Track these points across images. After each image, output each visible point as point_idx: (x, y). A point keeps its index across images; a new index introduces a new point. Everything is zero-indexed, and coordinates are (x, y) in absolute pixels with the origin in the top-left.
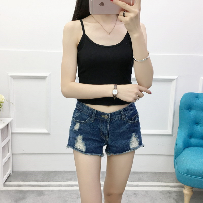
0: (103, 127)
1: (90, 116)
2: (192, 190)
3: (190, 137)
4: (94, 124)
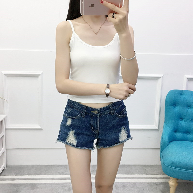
0: (93, 121)
1: (81, 112)
2: (177, 182)
3: (175, 131)
4: (84, 119)
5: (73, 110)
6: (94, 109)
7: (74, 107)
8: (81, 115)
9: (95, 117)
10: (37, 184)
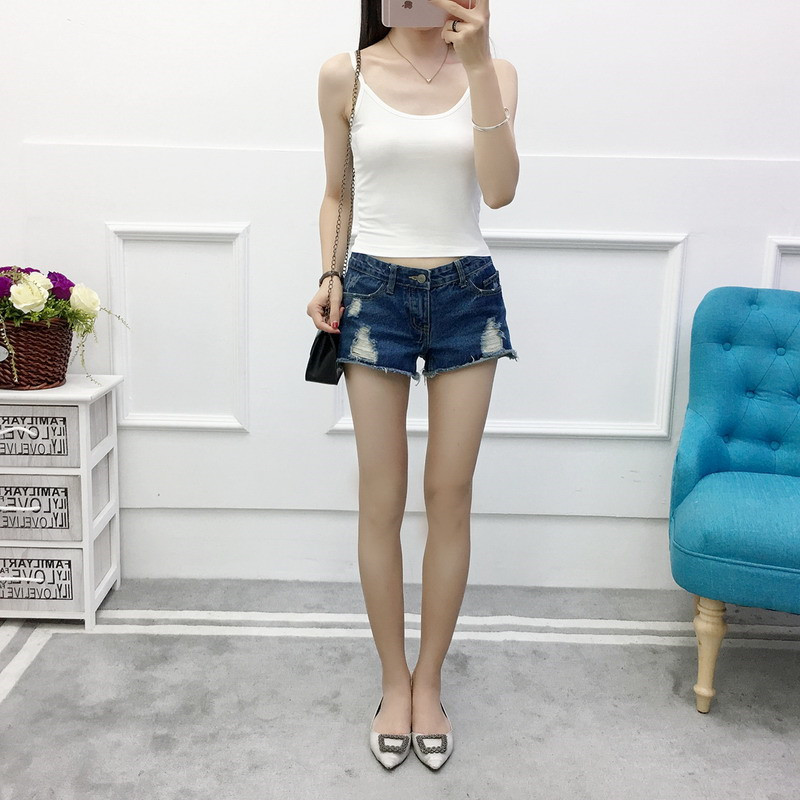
0: (415, 303)
1: (384, 279)
3: (727, 435)
4: (394, 299)
5: (364, 278)
6: (416, 272)
7: (365, 270)
8: (385, 288)
9: (418, 290)
10: (233, 637)
